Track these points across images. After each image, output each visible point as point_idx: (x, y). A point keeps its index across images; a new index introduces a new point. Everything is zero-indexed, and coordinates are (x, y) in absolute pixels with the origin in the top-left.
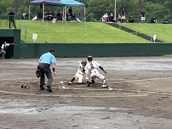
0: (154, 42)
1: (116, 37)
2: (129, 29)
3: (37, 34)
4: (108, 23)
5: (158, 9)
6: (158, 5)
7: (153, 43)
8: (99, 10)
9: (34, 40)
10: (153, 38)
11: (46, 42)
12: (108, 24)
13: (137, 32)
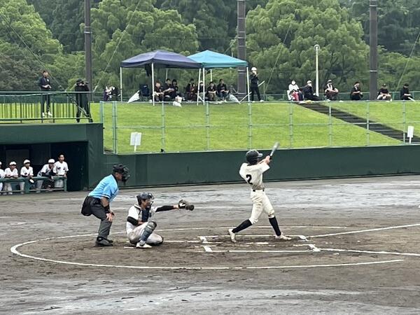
0: (410, 143)
1: (321, 134)
2: (350, 115)
3: (140, 133)
4: (301, 102)
5: (414, 69)
6: (416, 59)
7: (407, 144)
8: (280, 76)
9: (134, 146)
10: (406, 134)
11: (162, 150)
12: (301, 104)
13: (370, 122)
